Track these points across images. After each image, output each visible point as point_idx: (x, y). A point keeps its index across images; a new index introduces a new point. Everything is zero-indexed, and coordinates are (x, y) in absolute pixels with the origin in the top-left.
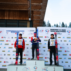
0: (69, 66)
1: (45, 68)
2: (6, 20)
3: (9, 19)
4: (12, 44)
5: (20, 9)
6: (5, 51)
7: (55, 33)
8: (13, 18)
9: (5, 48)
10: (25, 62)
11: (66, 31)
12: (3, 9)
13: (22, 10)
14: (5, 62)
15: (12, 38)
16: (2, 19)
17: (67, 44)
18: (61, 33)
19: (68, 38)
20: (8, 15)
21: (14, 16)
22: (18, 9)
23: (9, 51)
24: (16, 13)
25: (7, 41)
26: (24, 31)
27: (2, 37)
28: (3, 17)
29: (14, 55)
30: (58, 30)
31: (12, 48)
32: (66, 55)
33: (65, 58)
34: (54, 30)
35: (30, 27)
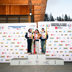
0: (70, 59)
1: (46, 62)
2: (7, 15)
3: (10, 14)
4: (14, 40)
5: (21, 4)
6: (7, 46)
7: (55, 27)
8: (14, 13)
9: (7, 43)
10: (27, 56)
11: (67, 25)
12: (4, 4)
13: (22, 4)
14: (8, 57)
15: (14, 33)
16: (3, 14)
17: (68, 38)
18: (61, 27)
19: (69, 32)
20: (8, 10)
21: (14, 11)
22: (19, 4)
23: (11, 46)
24: (17, 8)
25: (9, 36)
26: (25, 26)
27: (4, 33)
28: (4, 13)
29: (16, 50)
30: (59, 24)
31: (14, 43)
32: (67, 48)
33: (66, 52)
34: (55, 25)
35: (31, 22)
